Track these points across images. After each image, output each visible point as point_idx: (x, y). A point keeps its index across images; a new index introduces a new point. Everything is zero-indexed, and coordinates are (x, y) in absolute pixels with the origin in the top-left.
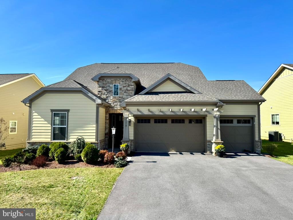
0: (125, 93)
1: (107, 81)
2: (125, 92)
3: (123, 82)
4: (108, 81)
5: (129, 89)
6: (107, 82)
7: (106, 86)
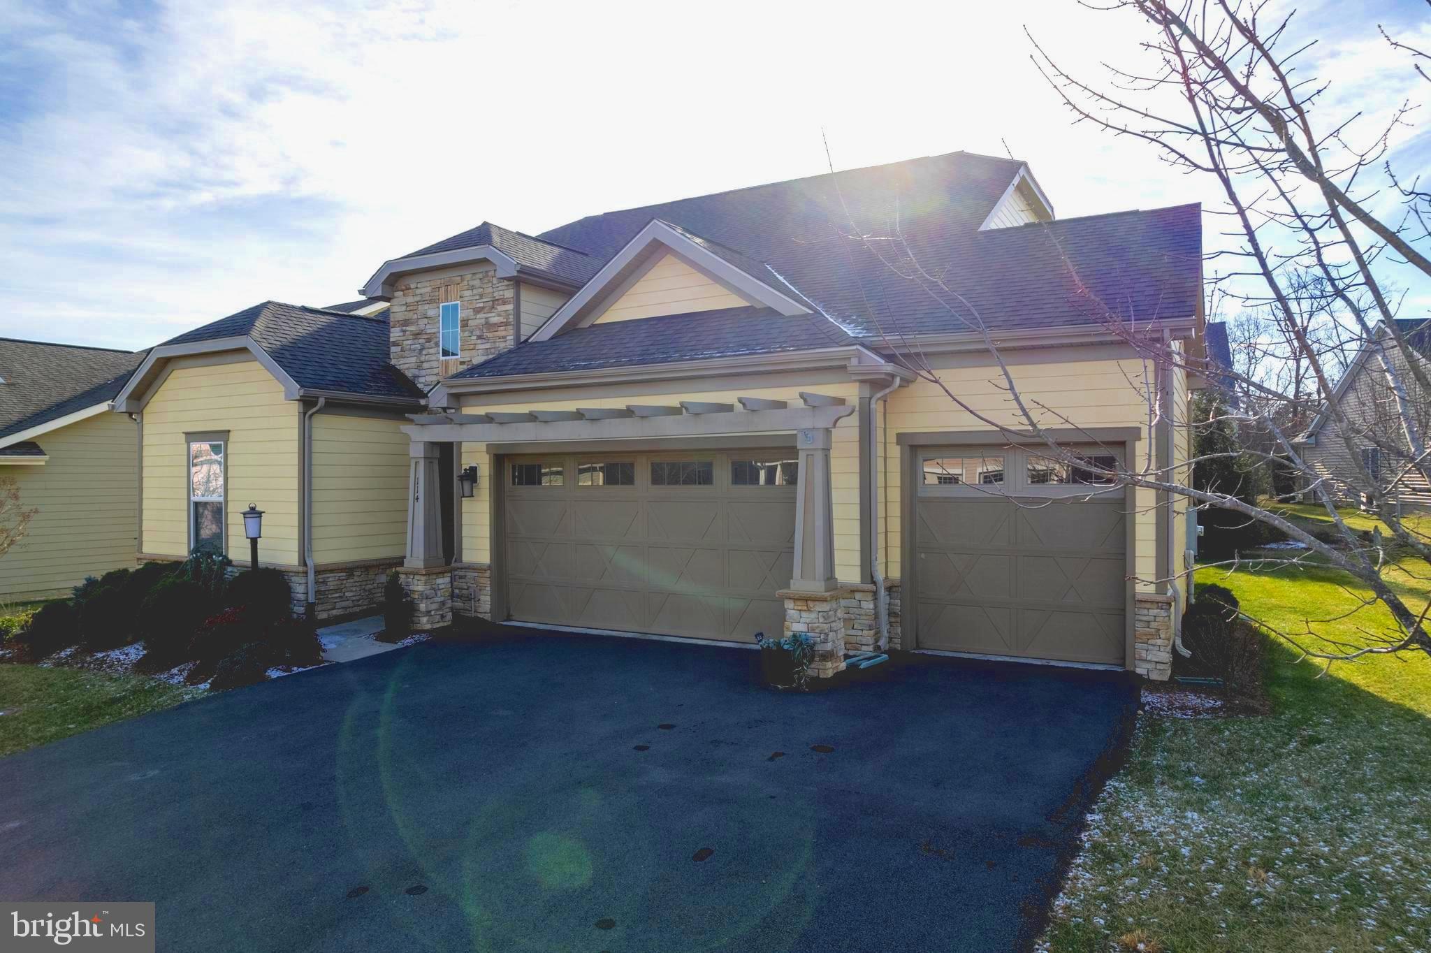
0: (479, 341)
1: (418, 291)
2: (479, 337)
3: (473, 288)
4: (423, 291)
5: (495, 320)
6: (418, 298)
7: (415, 316)
